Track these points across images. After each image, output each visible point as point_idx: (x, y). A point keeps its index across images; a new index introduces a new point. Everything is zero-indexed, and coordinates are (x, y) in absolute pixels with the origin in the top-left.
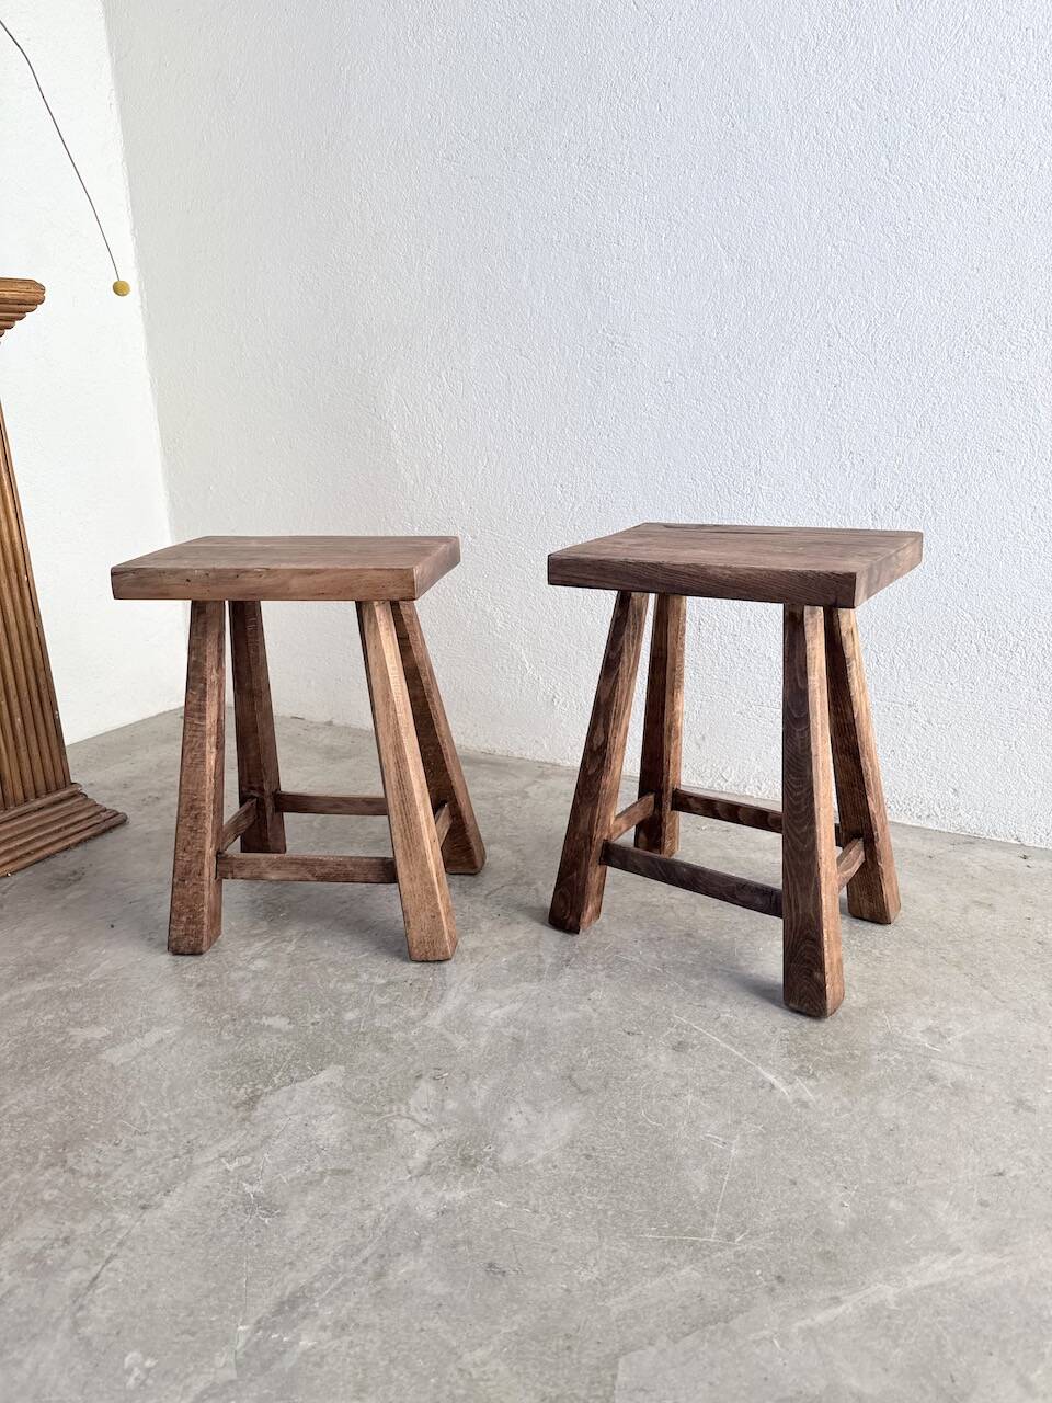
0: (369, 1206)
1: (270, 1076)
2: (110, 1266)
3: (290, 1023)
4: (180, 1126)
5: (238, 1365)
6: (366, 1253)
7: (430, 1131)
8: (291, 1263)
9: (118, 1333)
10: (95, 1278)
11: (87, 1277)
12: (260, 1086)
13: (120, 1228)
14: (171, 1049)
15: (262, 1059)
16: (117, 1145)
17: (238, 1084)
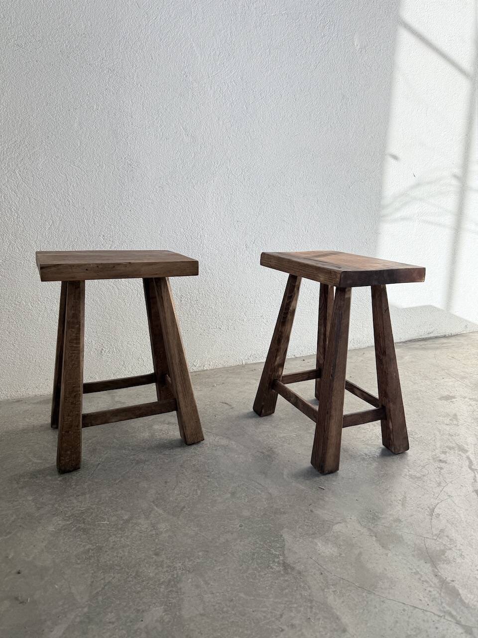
1: (272, 554)
3: (232, 534)
4: (286, 599)
12: (276, 560)
14: (209, 584)
15: (253, 553)
16: (283, 630)
17: (268, 567)
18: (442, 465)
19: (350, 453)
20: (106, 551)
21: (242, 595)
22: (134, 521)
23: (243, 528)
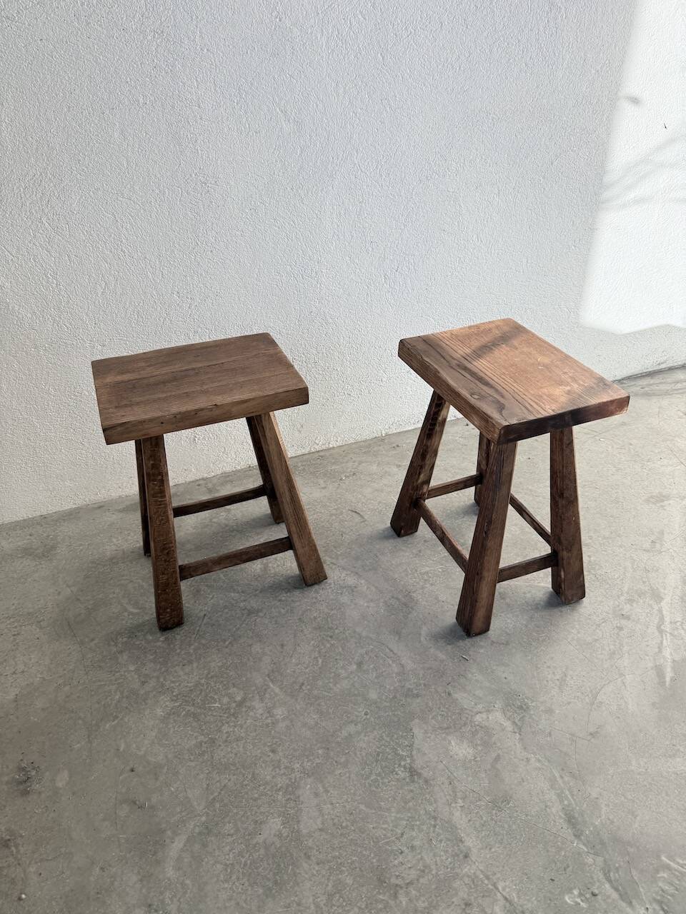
0: (528, 760)
1: (399, 755)
2: (500, 888)
3: (356, 725)
4: (409, 815)
5: (596, 854)
6: (557, 775)
7: (492, 710)
8: (546, 807)
9: (550, 900)
10: (506, 899)
11: (502, 902)
12: (403, 763)
13: (474, 873)
14: (328, 792)
15: (378, 752)
16: (402, 853)
17: (392, 772)
18: (624, 622)
19: (508, 600)
20: (220, 746)
21: (362, 807)
22: (248, 704)
23: (368, 717)
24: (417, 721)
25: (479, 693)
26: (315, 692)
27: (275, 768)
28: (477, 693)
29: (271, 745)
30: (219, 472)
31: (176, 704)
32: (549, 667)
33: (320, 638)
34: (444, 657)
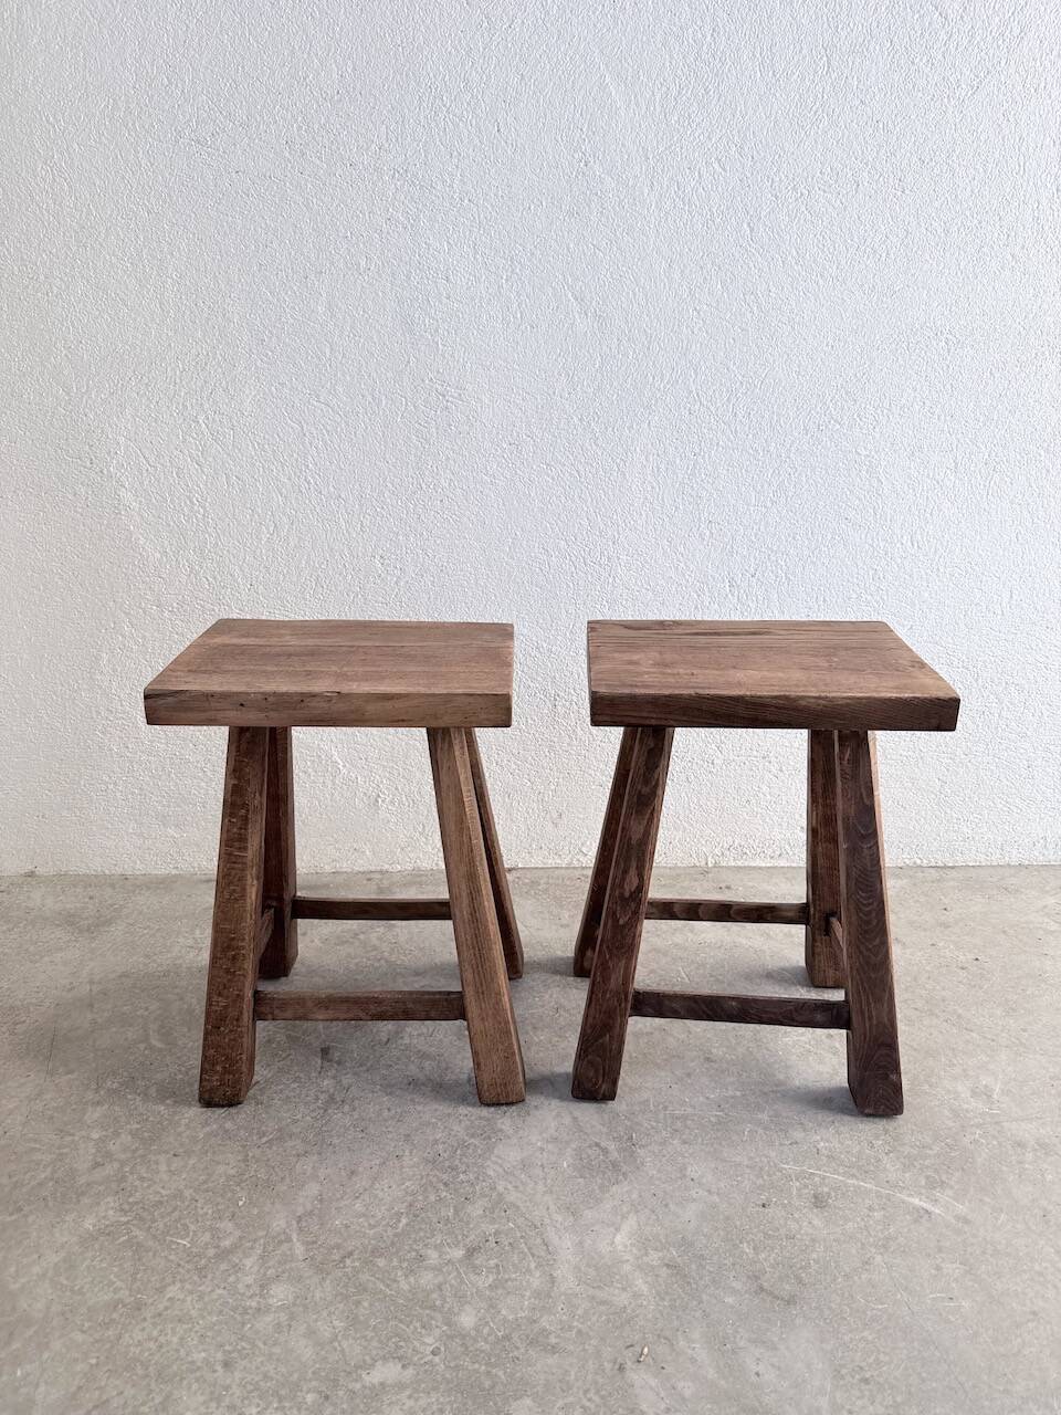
22: (236, 1259)
23: (437, 1359)
24: (528, 1401)
25: (687, 1387)
26: (364, 1277)
27: (211, 1400)
28: (680, 1385)
29: (230, 1352)
30: (409, 867)
31: (122, 1219)
32: (866, 1381)
33: (424, 1181)
34: (645, 1288)
